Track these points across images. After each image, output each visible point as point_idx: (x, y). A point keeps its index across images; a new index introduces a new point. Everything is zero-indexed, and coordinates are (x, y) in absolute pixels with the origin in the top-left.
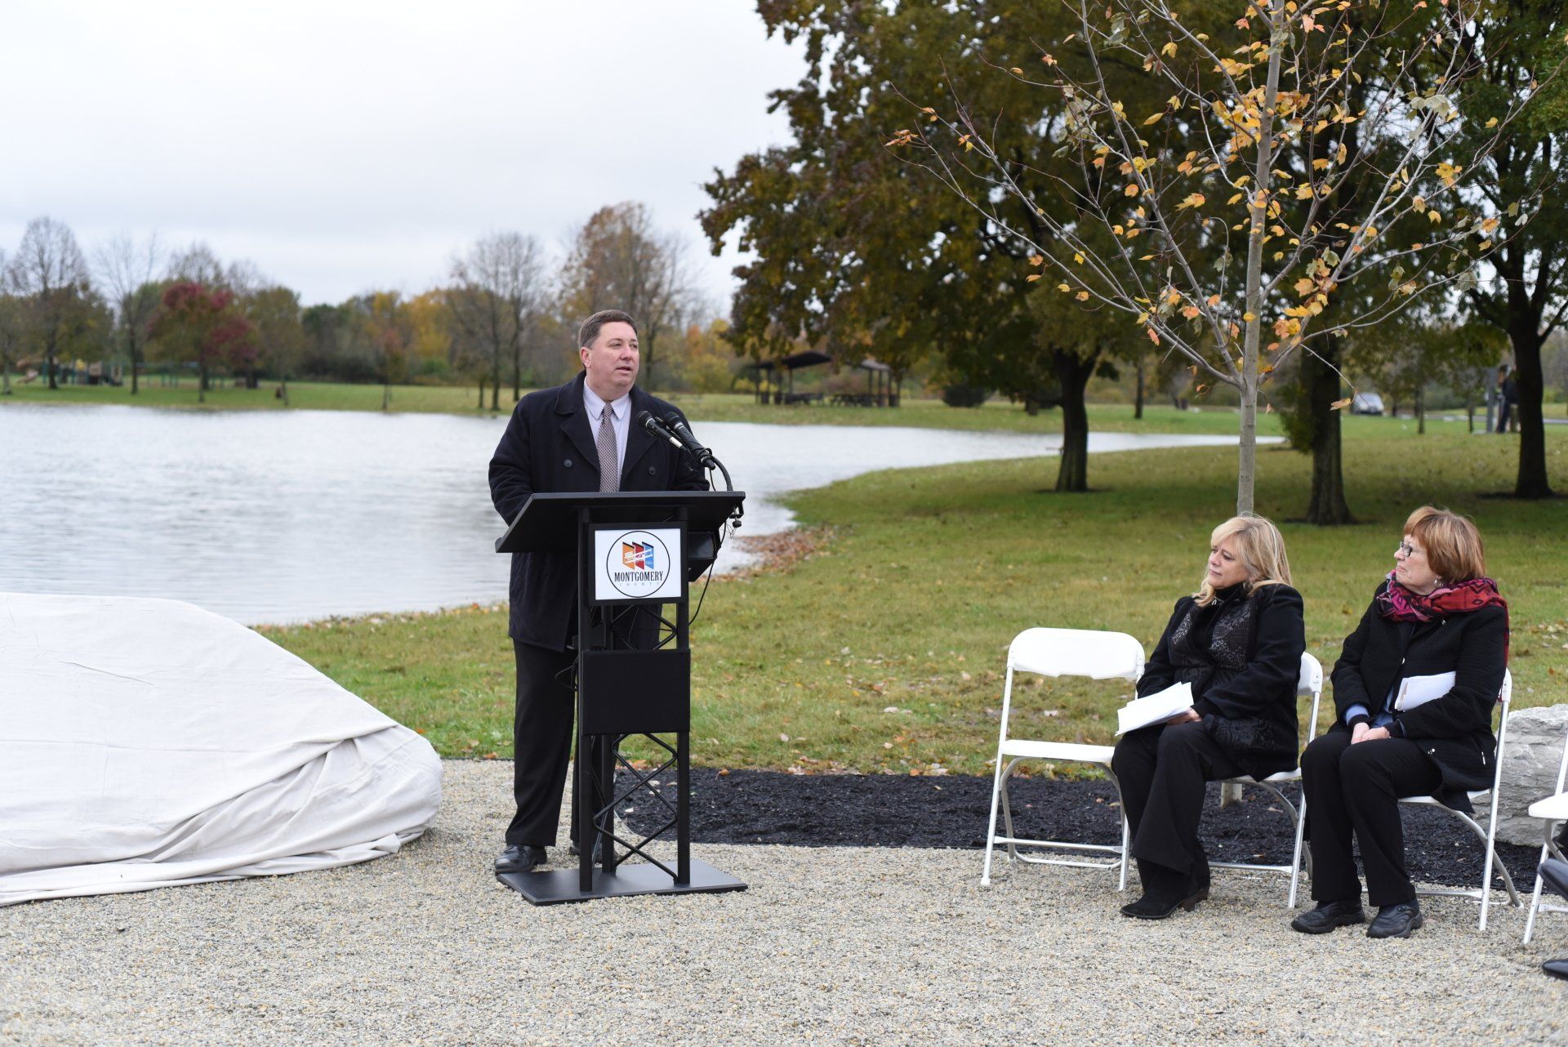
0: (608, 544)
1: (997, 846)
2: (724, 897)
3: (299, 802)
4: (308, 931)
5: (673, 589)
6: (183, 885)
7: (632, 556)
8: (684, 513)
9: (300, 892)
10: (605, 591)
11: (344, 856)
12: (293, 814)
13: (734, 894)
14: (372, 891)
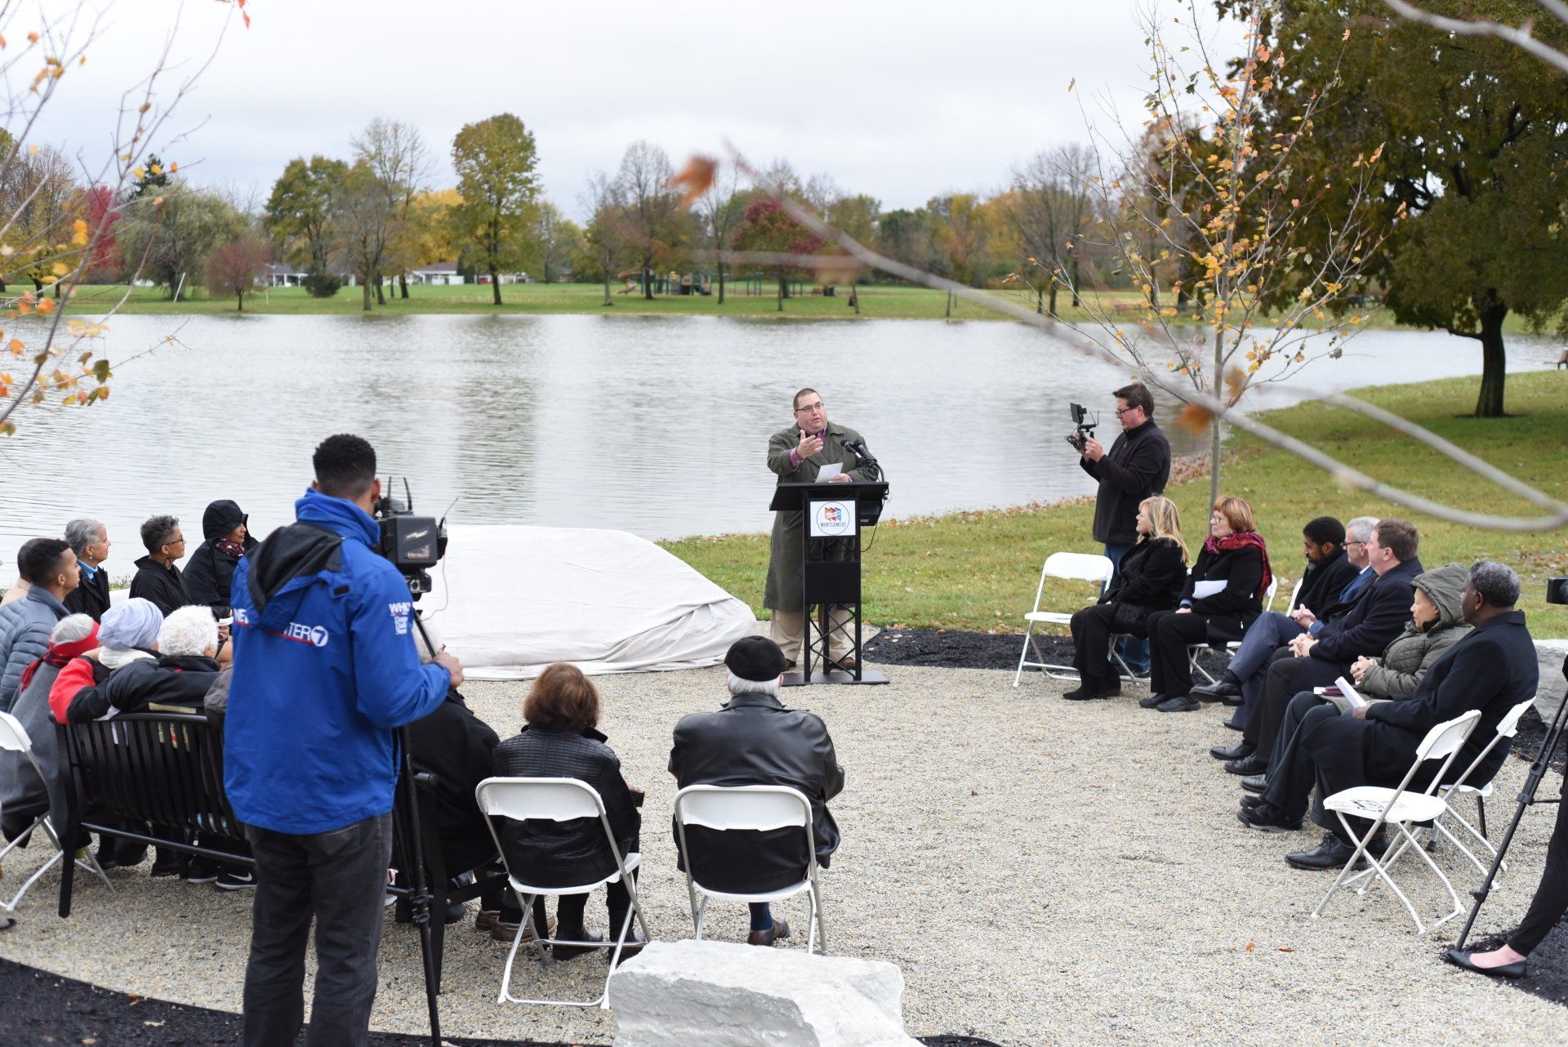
0: (817, 509)
1: (1025, 668)
2: (876, 687)
3: (678, 635)
4: (666, 692)
5: (851, 531)
6: (617, 674)
7: (830, 515)
8: (858, 494)
9: (672, 678)
10: (816, 531)
11: (699, 663)
12: (673, 641)
13: (882, 686)
14: (704, 678)
